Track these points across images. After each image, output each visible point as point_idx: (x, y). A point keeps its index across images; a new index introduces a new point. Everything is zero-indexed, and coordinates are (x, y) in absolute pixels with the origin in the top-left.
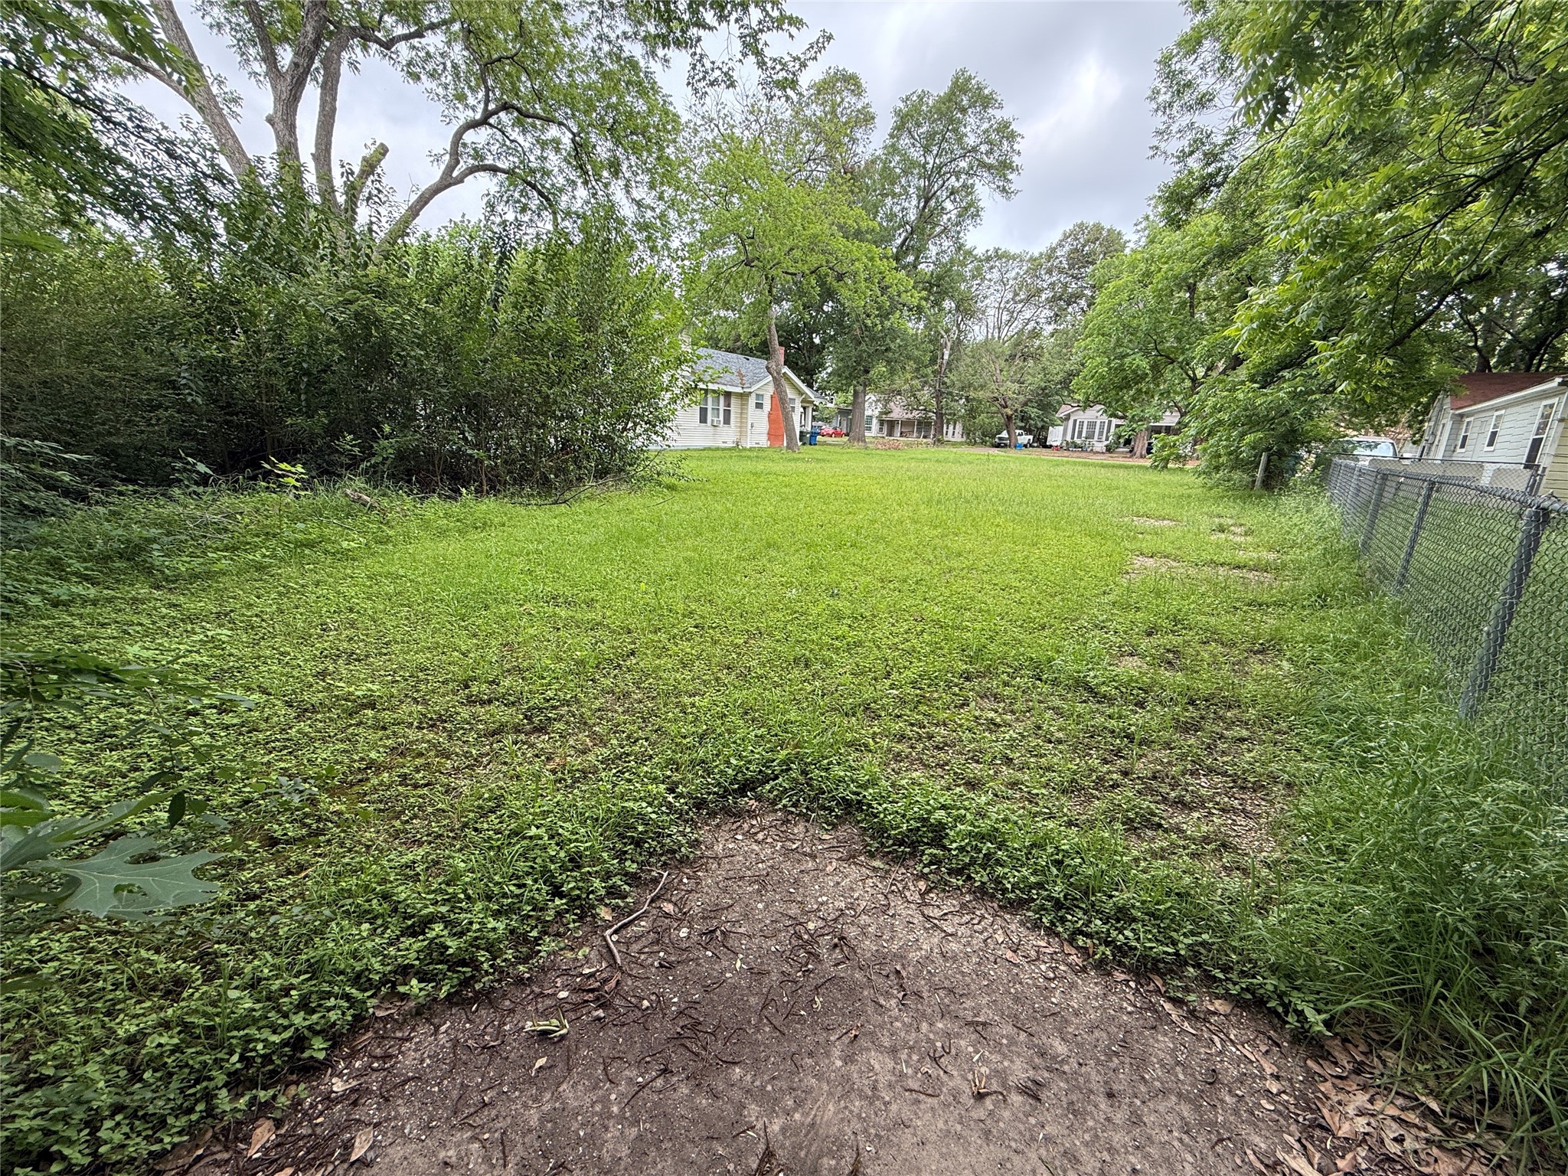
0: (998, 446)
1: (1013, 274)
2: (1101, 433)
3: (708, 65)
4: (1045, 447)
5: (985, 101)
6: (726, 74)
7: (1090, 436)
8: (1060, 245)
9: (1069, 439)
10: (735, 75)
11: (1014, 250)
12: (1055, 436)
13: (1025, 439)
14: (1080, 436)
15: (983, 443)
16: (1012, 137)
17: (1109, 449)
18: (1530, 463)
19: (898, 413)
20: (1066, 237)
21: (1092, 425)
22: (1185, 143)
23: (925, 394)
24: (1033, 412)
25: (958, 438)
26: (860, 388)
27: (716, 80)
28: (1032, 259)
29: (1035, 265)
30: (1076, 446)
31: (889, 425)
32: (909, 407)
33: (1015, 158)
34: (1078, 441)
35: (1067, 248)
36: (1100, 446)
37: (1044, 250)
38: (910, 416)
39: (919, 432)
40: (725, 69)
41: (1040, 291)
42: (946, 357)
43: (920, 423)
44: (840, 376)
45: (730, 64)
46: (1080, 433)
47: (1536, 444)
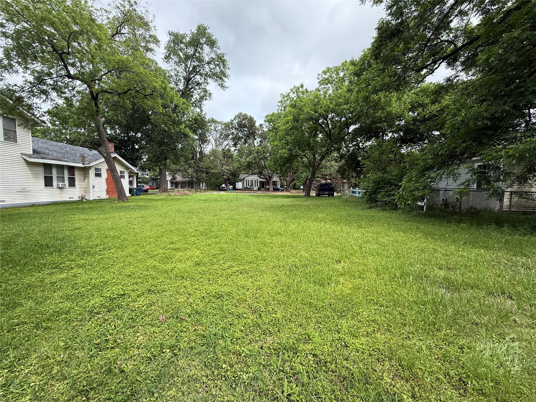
0: (222, 190)
1: (219, 128)
2: (255, 184)
9: (245, 186)
11: (218, 119)
12: (239, 185)
13: (231, 187)
14: (249, 185)
15: (216, 190)
17: (259, 190)
19: (179, 178)
20: (236, 117)
21: (252, 181)
23: (190, 171)
24: (231, 177)
25: (204, 188)
26: (162, 167)
28: (225, 124)
29: (227, 126)
30: (248, 189)
31: (175, 184)
32: (183, 177)
34: (249, 187)
35: (237, 120)
36: (256, 188)
37: (229, 121)
38: (185, 180)
39: (188, 186)
41: (229, 135)
42: (198, 156)
43: (189, 182)
44: (151, 160)
46: (249, 184)
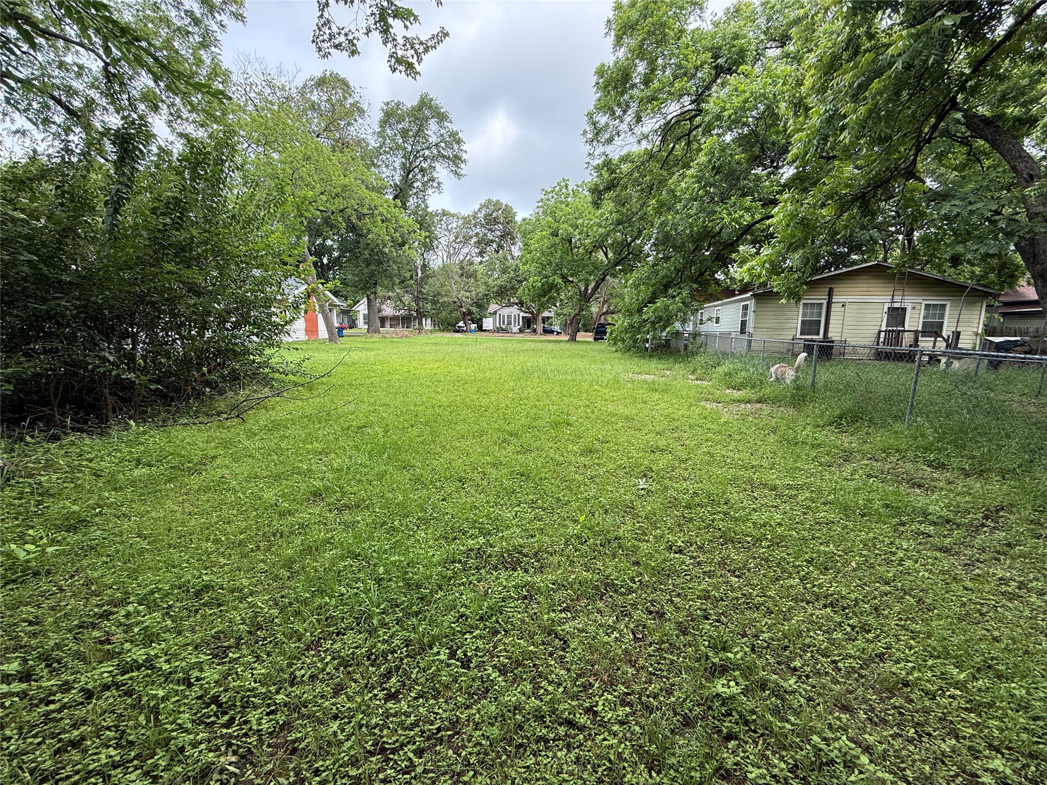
0: (458, 331)
1: (454, 225)
2: (515, 322)
3: (335, 29)
4: (482, 331)
5: (442, 117)
6: (350, 41)
7: (509, 323)
8: (479, 210)
9: (498, 325)
10: (359, 45)
11: (453, 211)
12: (488, 323)
13: (473, 326)
14: (504, 324)
15: (449, 331)
16: (459, 142)
17: (521, 331)
18: (743, 331)
19: (389, 311)
20: (482, 207)
21: (509, 317)
22: (600, 162)
23: (407, 298)
24: (474, 309)
25: (428, 327)
27: (340, 44)
28: (464, 218)
29: (466, 220)
30: (502, 329)
31: (381, 320)
32: (396, 308)
33: (464, 155)
34: (504, 327)
35: (484, 212)
36: (515, 329)
37: (471, 213)
38: (398, 314)
39: (403, 324)
40: (350, 37)
41: (470, 238)
42: (420, 275)
43: (403, 318)
45: (356, 35)
46: (504, 321)
47: (744, 324)
